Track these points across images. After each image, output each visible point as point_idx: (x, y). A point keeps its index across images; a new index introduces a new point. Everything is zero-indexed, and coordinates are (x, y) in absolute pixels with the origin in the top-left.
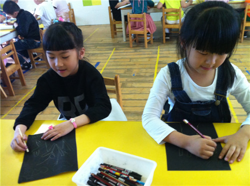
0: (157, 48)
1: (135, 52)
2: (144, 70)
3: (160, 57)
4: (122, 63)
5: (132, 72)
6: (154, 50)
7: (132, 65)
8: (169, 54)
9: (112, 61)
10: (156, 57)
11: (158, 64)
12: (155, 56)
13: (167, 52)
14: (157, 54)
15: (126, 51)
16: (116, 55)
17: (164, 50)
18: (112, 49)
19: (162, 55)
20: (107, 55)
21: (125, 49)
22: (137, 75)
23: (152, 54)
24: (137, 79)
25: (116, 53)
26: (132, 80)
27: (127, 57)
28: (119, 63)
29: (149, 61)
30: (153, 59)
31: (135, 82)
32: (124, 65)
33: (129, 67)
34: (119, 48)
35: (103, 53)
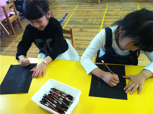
0: (106, 4)
1: (92, 6)
2: (96, 20)
3: (107, 11)
4: (82, 15)
5: (87, 21)
6: (104, 5)
7: (88, 16)
8: (114, 8)
9: (76, 12)
10: (105, 11)
11: (105, 16)
12: (104, 9)
13: (112, 7)
14: (105, 8)
15: (86, 6)
16: (79, 9)
17: (111, 5)
18: (76, 4)
19: (109, 9)
20: (73, 8)
21: (85, 4)
22: (90, 23)
23: (102, 8)
24: (90, 26)
25: (79, 7)
26: (87, 27)
27: (86, 10)
28: (80, 14)
29: (100, 13)
30: (102, 12)
31: (89, 28)
32: (83, 16)
33: (86, 17)
34: (81, 3)
35: (70, 7)
